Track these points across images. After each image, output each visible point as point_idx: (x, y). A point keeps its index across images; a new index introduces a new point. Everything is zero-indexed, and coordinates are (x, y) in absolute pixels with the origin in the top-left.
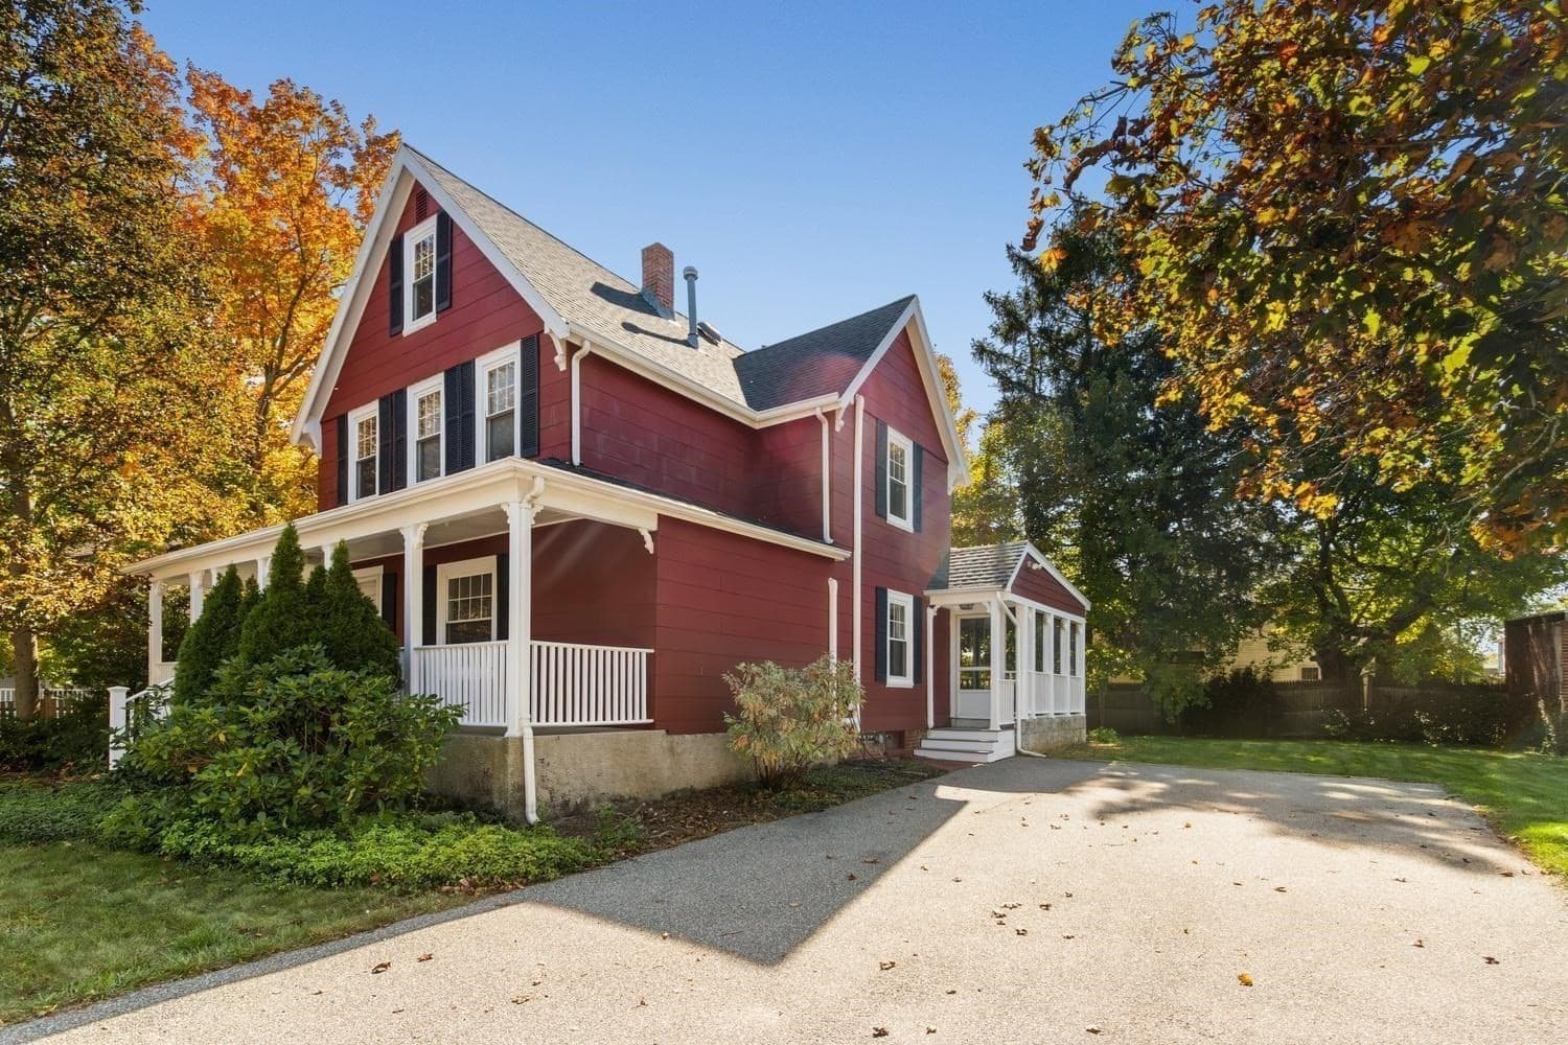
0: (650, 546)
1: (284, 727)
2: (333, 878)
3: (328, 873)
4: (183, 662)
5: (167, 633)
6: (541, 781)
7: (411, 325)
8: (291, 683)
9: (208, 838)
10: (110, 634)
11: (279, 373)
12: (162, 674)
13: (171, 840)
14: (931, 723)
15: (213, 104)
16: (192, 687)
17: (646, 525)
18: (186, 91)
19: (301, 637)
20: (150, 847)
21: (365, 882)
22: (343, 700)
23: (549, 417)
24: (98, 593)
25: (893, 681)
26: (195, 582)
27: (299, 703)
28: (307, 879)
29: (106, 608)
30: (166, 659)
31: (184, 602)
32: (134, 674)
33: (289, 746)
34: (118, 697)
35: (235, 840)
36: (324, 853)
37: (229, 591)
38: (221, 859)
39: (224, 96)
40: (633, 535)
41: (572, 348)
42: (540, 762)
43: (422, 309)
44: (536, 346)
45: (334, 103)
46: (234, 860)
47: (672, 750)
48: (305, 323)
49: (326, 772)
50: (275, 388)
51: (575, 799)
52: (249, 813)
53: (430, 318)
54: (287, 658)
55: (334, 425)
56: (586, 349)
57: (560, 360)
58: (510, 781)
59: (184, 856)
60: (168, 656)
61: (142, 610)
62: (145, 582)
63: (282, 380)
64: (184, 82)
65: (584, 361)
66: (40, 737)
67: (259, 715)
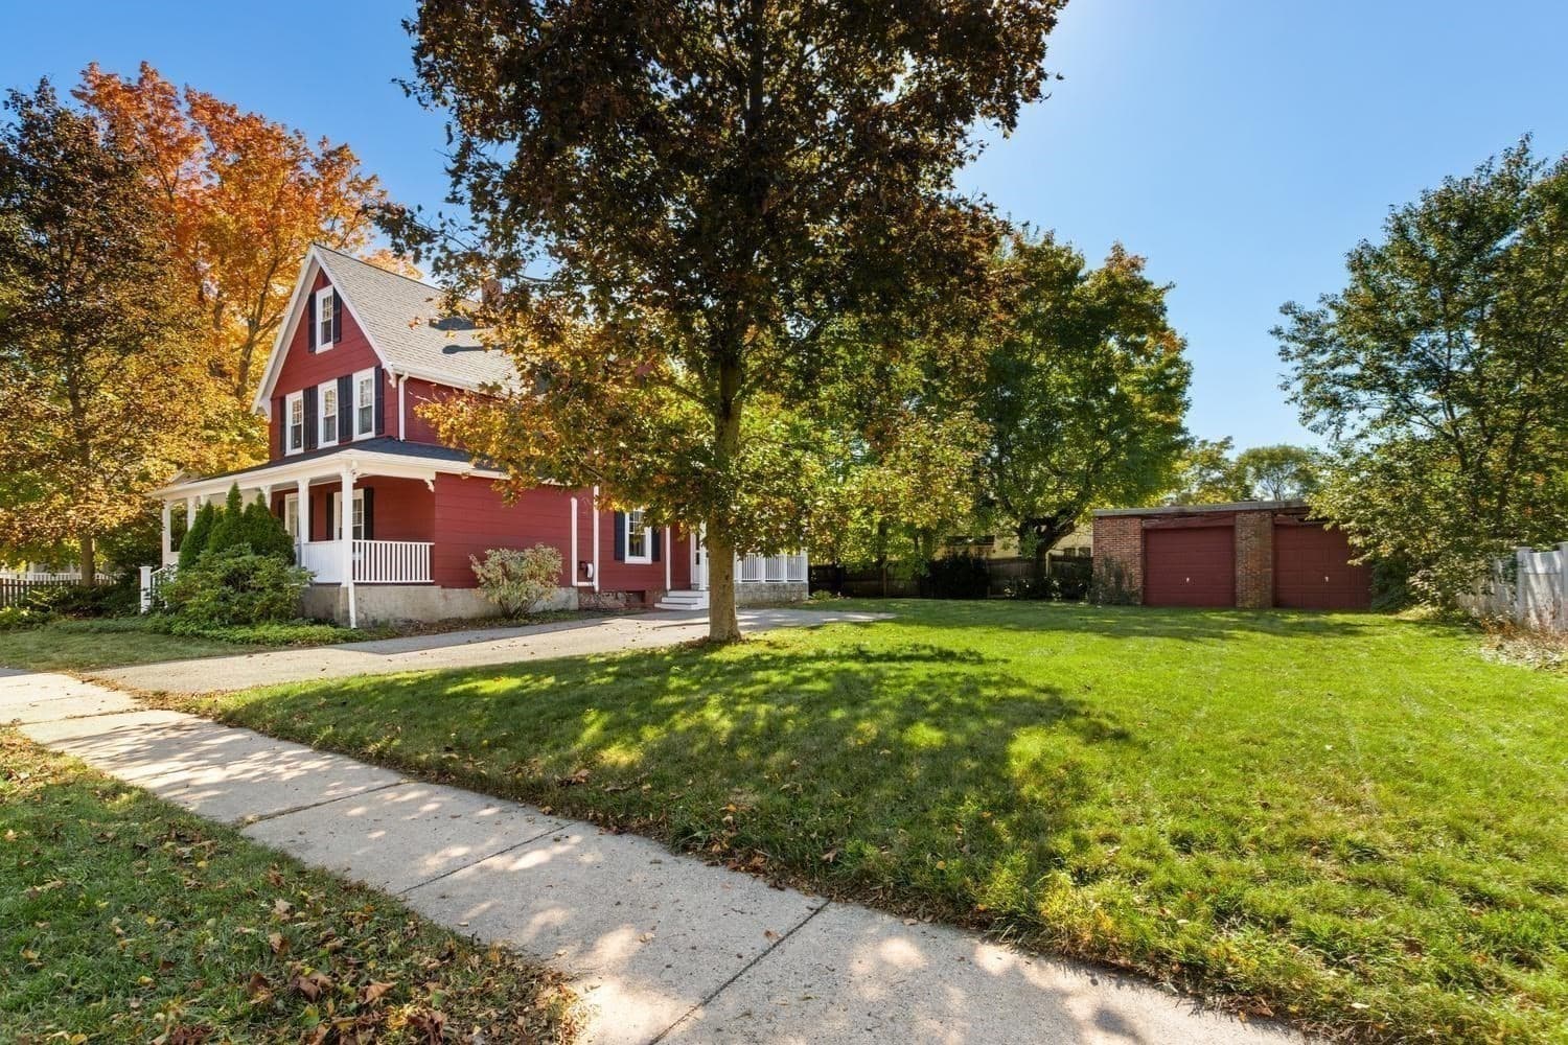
0: (431, 487)
1: (227, 581)
2: (245, 641)
3: (242, 640)
4: (184, 551)
5: (173, 534)
6: (359, 609)
7: (321, 347)
8: (231, 561)
9: (192, 627)
10: (138, 535)
11: (258, 329)
12: (171, 558)
13: (177, 629)
14: (668, 586)
15: (207, 115)
16: (187, 564)
17: (429, 478)
18: (185, 107)
19: (240, 539)
20: (168, 632)
21: (258, 642)
22: (256, 569)
23: (388, 413)
24: (133, 512)
25: (629, 559)
26: (191, 503)
27: (235, 571)
28: (234, 642)
29: (140, 521)
30: (173, 550)
31: (185, 513)
32: (155, 559)
33: (229, 589)
34: (146, 572)
35: (205, 628)
36: (243, 632)
37: (207, 515)
38: (198, 635)
39: (215, 110)
40: (421, 483)
41: (399, 377)
42: (358, 600)
43: (326, 340)
44: (381, 375)
45: (296, 132)
46: (204, 636)
47: (445, 597)
48: (279, 289)
49: (246, 600)
50: (257, 337)
51: (381, 619)
52: (211, 618)
53: (330, 346)
54: (229, 551)
55: (279, 402)
56: (406, 376)
57: (392, 382)
58: (341, 608)
59: (182, 634)
60: (174, 548)
61: (159, 524)
62: (160, 504)
63: (260, 333)
64: (183, 100)
65: (406, 382)
66: (96, 598)
67: (218, 575)
